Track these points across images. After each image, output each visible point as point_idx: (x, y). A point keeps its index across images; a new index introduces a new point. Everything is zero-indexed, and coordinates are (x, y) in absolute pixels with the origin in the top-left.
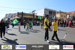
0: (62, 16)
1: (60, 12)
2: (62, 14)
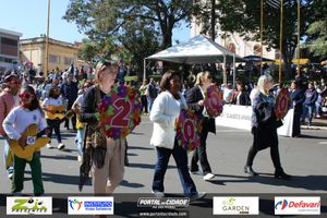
0: (53, 58)
1: (43, 42)
2: (54, 51)
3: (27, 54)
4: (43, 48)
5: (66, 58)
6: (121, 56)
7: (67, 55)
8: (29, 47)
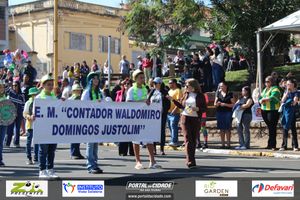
0: (77, 40)
3: (24, 33)
4: (58, 21)
5: (103, 39)
6: (212, 29)
7: (106, 32)
8: (29, 20)
